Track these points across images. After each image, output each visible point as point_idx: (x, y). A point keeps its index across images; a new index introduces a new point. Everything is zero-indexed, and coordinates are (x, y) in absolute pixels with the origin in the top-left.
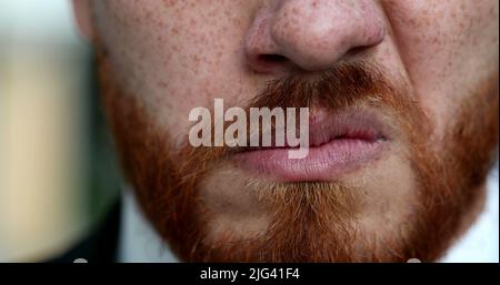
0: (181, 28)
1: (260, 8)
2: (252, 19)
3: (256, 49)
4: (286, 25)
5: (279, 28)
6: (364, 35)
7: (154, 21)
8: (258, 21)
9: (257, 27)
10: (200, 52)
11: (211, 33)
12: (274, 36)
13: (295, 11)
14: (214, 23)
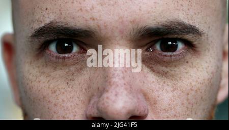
0: (58, 103)
1: (93, 96)
2: (90, 101)
3: (90, 115)
4: (103, 104)
5: (100, 105)
6: (138, 111)
7: (47, 100)
8: (92, 102)
9: (91, 105)
10: (66, 115)
11: (71, 106)
12: (98, 109)
13: (107, 98)
14: (72, 102)
